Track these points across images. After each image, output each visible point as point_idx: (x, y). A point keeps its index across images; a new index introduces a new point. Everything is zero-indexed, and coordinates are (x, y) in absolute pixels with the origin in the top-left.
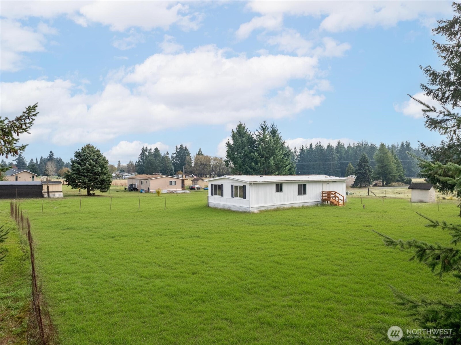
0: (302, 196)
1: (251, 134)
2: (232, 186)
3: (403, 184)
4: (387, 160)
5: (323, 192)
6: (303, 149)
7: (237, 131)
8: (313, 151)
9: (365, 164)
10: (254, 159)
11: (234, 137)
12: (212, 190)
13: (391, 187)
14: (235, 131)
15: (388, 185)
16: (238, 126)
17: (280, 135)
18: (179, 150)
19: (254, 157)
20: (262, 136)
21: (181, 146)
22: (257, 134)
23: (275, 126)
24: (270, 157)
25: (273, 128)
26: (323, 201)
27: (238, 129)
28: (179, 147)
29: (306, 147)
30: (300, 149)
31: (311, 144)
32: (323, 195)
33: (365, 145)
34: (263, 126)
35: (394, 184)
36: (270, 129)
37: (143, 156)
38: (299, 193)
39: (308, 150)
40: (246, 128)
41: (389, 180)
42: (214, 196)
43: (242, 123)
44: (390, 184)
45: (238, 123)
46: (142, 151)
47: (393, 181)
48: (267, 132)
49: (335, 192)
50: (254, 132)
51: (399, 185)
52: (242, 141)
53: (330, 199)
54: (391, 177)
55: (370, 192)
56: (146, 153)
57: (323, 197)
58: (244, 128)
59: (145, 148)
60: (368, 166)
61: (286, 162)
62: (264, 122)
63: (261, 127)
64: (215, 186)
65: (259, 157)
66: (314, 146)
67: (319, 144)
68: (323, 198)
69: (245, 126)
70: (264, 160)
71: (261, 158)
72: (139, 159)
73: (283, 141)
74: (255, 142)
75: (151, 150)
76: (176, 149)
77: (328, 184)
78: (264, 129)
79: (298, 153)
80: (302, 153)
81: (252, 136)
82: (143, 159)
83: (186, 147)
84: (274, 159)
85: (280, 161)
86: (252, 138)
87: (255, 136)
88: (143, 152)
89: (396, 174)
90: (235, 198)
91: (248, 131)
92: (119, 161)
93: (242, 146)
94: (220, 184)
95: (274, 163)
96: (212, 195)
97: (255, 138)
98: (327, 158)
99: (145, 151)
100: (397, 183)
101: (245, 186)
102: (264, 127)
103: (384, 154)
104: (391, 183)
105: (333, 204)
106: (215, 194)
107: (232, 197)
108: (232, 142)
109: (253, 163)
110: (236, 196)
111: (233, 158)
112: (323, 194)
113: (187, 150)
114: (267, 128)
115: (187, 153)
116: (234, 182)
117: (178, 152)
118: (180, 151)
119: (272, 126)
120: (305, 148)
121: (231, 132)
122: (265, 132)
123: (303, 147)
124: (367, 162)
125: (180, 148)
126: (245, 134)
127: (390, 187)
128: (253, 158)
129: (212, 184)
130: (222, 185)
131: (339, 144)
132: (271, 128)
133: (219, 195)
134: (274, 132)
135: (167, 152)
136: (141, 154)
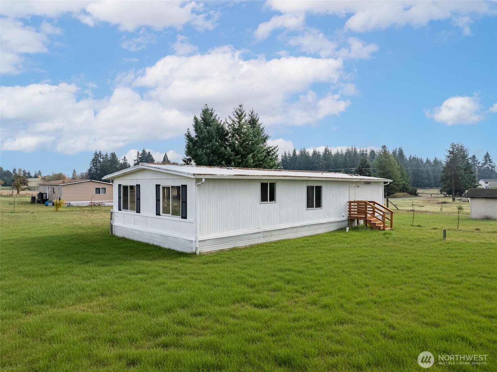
0: (315, 211)
1: (222, 123)
2: (158, 186)
3: (408, 194)
4: (389, 165)
5: (350, 202)
6: (285, 156)
7: (202, 118)
8: (296, 159)
9: (366, 170)
10: (226, 157)
11: (197, 126)
12: (120, 198)
13: (395, 198)
14: (199, 119)
15: (392, 196)
16: (203, 112)
17: (261, 127)
18: (140, 156)
19: (225, 153)
20: (236, 126)
21: (144, 151)
22: (230, 122)
23: (255, 113)
24: (248, 154)
25: (252, 117)
26: (351, 220)
27: (203, 115)
28: (141, 152)
29: (289, 154)
30: (282, 156)
31: (294, 151)
32: (350, 208)
33: (355, 151)
34: (238, 112)
35: (398, 194)
36: (247, 118)
37: (96, 163)
38: (310, 205)
39: (292, 157)
40: (214, 115)
41: (392, 190)
42: (124, 212)
43: (209, 108)
44: (394, 195)
45: (203, 108)
46: (94, 156)
47: (397, 191)
48: (243, 121)
49: (374, 203)
50: (226, 120)
51: (405, 196)
52: (208, 132)
53: (366, 216)
54: (394, 186)
55: (389, 203)
56: (99, 159)
57: (350, 211)
58: (211, 114)
59: (98, 153)
60: (369, 172)
61: (270, 163)
62: (240, 106)
63: (235, 114)
64: (125, 188)
65: (233, 153)
66: (298, 153)
67: (303, 150)
68: (350, 214)
69: (213, 111)
70: (239, 159)
71: (236, 155)
72: (91, 166)
73: (266, 135)
74: (227, 134)
75: (107, 155)
76: (138, 155)
77: (358, 186)
78: (240, 117)
79: (280, 161)
80: (284, 161)
81: (222, 125)
82: (96, 166)
83: (149, 153)
84: (253, 157)
85: (262, 161)
86: (222, 128)
87: (227, 125)
88: (96, 157)
89: (400, 183)
90: (164, 216)
91: (217, 118)
92: (74, 171)
93: (208, 138)
94: (134, 184)
95: (253, 163)
96: (120, 210)
97: (227, 128)
98: (313, 166)
99: (99, 156)
100: (401, 194)
101: (185, 187)
102: (240, 113)
103: (386, 158)
104: (394, 193)
105: (372, 227)
106: (126, 207)
107: (158, 214)
108: (193, 134)
109: (224, 162)
110: (166, 211)
111: (195, 155)
112: (350, 206)
113: (151, 156)
114: (244, 114)
115: (150, 159)
116: (163, 177)
117: (140, 158)
118: (142, 157)
119: (250, 114)
120: (287, 155)
121: (193, 119)
122: (241, 120)
123: (285, 154)
124: (368, 166)
125: (142, 154)
126: (212, 122)
127: (393, 198)
128: (224, 156)
129: (120, 185)
130: (138, 186)
131: (326, 150)
132: (250, 117)
133: (132, 209)
134: (253, 122)
135: (125, 158)
136: (93, 160)
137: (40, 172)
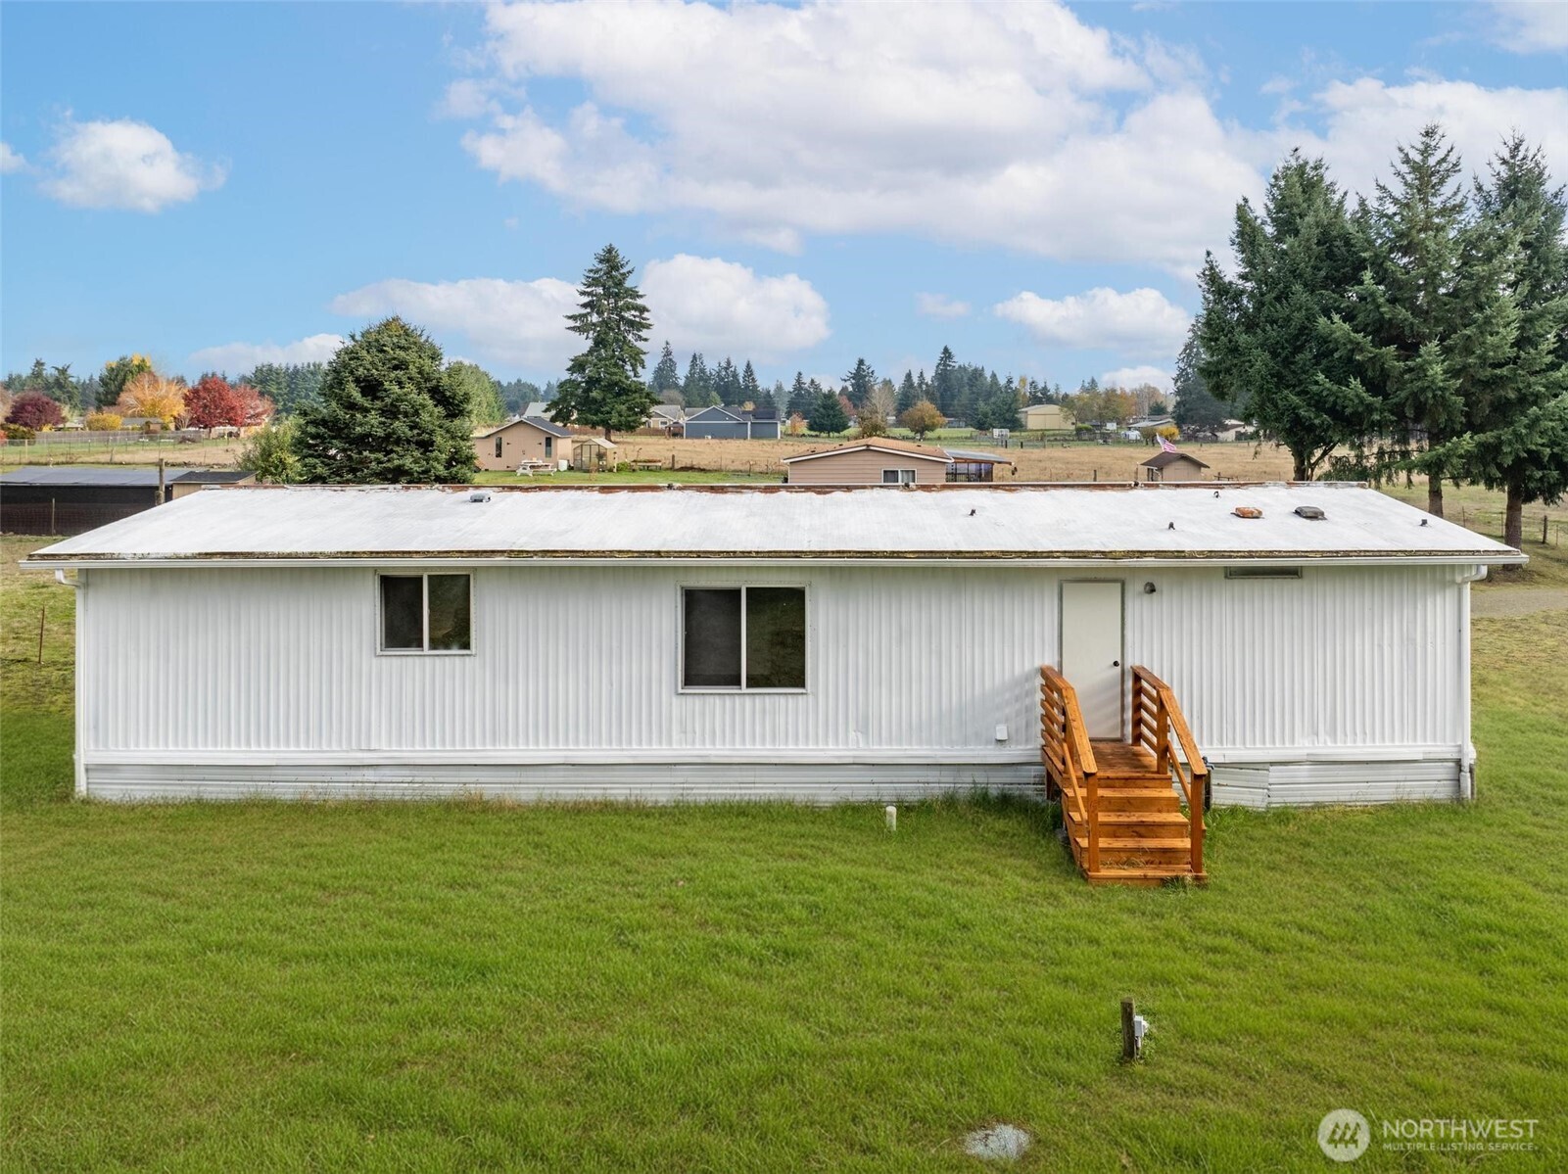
0: (746, 704)
38: (706, 670)
77: (1151, 590)
137: (1093, 381)
